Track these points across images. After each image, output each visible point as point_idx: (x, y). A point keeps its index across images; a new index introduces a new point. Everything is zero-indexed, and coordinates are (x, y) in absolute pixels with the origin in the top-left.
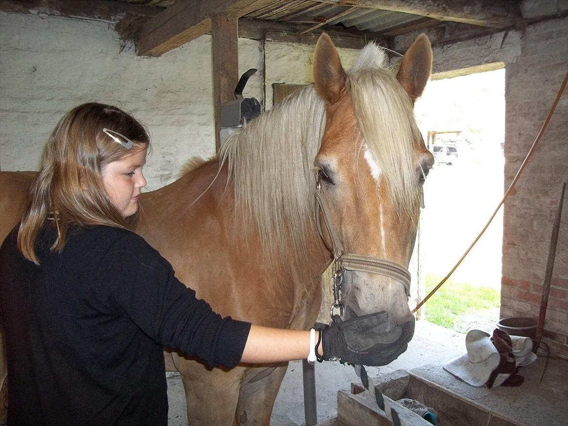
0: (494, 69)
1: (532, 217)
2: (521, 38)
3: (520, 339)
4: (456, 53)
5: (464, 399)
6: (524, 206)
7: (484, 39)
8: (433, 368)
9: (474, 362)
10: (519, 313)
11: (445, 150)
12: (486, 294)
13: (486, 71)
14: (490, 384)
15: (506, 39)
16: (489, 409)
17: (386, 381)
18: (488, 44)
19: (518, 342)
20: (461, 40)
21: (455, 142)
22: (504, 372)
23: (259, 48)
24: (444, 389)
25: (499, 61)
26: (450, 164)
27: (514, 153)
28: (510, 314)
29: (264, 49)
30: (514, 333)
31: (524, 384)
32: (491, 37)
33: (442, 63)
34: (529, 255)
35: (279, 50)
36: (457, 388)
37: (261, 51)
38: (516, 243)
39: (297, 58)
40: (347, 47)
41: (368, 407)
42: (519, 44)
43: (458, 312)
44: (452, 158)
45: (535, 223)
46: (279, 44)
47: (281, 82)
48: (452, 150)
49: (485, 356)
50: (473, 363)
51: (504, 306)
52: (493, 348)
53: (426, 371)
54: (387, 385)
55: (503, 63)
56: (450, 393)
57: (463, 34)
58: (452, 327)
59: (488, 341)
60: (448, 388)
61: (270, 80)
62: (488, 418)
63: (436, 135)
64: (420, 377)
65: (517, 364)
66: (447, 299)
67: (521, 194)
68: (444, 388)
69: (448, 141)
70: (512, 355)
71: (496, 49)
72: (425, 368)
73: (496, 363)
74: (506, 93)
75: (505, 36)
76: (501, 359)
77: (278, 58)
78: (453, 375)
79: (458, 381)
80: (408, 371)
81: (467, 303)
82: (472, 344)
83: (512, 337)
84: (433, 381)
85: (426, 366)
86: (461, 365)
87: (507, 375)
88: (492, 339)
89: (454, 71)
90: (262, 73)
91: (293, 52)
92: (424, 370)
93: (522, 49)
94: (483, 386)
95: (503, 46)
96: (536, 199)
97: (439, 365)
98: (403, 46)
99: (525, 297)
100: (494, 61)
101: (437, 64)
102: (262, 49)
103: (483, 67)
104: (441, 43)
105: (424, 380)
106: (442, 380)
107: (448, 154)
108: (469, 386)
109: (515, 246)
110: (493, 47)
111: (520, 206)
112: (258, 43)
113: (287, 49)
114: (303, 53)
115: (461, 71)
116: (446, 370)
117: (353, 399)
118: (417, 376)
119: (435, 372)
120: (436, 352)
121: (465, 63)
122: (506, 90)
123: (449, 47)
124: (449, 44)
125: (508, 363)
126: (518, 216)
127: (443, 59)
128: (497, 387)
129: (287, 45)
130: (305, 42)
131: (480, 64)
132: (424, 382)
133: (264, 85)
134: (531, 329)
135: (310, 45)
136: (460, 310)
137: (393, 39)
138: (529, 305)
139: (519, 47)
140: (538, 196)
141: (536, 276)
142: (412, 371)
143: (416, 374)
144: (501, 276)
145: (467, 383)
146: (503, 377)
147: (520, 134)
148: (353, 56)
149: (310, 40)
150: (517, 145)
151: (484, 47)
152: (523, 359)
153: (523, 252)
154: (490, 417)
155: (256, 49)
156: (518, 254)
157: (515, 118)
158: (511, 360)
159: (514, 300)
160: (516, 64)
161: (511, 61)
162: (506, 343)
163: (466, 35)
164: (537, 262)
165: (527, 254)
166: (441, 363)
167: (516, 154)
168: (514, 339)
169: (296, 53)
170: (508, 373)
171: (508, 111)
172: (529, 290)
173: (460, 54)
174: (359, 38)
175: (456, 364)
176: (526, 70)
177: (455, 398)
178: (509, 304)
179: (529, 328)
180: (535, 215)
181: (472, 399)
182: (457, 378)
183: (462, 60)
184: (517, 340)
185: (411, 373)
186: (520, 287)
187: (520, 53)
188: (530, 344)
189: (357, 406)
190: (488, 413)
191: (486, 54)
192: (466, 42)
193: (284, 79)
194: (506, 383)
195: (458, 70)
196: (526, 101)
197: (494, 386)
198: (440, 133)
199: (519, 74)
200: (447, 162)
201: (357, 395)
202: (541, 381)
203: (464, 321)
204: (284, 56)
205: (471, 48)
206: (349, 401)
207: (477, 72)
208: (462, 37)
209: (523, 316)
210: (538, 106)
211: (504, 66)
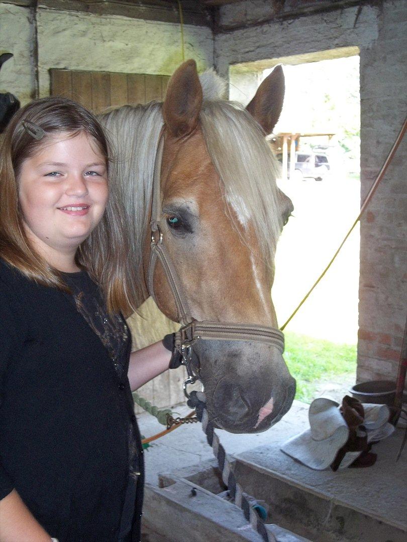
0: (348, 55)
1: (393, 251)
2: (378, 16)
3: (375, 407)
4: (299, 32)
5: (302, 486)
6: (383, 236)
7: (334, 14)
8: (268, 449)
9: (317, 439)
10: (378, 374)
11: (313, 160)
12: (349, 354)
13: (339, 57)
14: (335, 466)
15: (360, 16)
16: (332, 497)
17: (204, 470)
18: (339, 21)
19: (372, 411)
20: (304, 14)
21: (326, 149)
22: (353, 450)
23: (28, 18)
24: (278, 476)
25: (353, 45)
26: (319, 179)
27: (371, 167)
28: (367, 377)
29: (36, 20)
30: (369, 400)
31: (377, 463)
32: (342, 13)
33: (281, 46)
34: (390, 299)
35: (57, 22)
36: (295, 473)
37: (31, 23)
38: (375, 285)
39: (84, 34)
40: (155, 19)
41: (177, 502)
42: (376, 23)
43: (311, 378)
44: (322, 170)
45: (397, 259)
46: (59, 13)
47: (62, 66)
48: (321, 159)
49: (330, 430)
50: (315, 440)
51: (360, 367)
52: (341, 420)
53: (258, 454)
54: (205, 475)
55: (357, 48)
56: (285, 479)
57: (307, 7)
58: (301, 398)
59: (336, 412)
60: (283, 474)
61: (45, 64)
62: (329, 507)
63: (301, 138)
64: (249, 462)
65: (369, 439)
66: (299, 362)
67: (379, 220)
68: (278, 474)
69: (317, 147)
70: (363, 429)
71: (348, 29)
72: (257, 451)
73: (343, 438)
74: (361, 88)
75: (359, 12)
76: (350, 432)
77: (56, 32)
78: (292, 457)
79: (297, 465)
80: (235, 456)
81: (323, 366)
82: (315, 416)
83: (366, 406)
84: (266, 467)
85: (259, 448)
86: (301, 444)
87: (356, 454)
88: (341, 409)
89: (298, 56)
90: (32, 53)
91: (76, 24)
92: (256, 453)
93: (379, 31)
94: (326, 470)
95: (357, 26)
96: (398, 227)
97: (276, 446)
98: (231, 20)
99: (384, 355)
100: (346, 45)
101: (276, 47)
102: (32, 20)
103: (333, 52)
104: (280, 18)
105: (255, 466)
106: (277, 464)
107: (317, 166)
108: (310, 471)
109: (372, 289)
110: (345, 27)
111: (379, 237)
112: (26, 12)
113: (70, 20)
114: (92, 26)
115: (307, 56)
116: (284, 452)
117: (158, 494)
118: (245, 460)
119: (269, 455)
120: (277, 431)
121: (311, 47)
122: (361, 83)
123: (289, 24)
124: (290, 20)
125: (358, 438)
126: (376, 250)
127: (284, 40)
128: (345, 469)
129: (69, 15)
130: (94, 12)
131: (328, 48)
132: (254, 468)
133: (37, 72)
134: (389, 395)
135: (101, 15)
136: (314, 376)
137: (218, 9)
138: (390, 364)
139: (376, 27)
140: (400, 224)
141: (397, 327)
142: (240, 455)
143: (245, 458)
144: (358, 328)
145: (308, 467)
146: (352, 456)
147: (378, 142)
148: (164, 31)
149: (103, 9)
150: (375, 157)
151: (334, 25)
152: (377, 432)
153: (382, 297)
154: (331, 506)
155: (24, 20)
156: (377, 300)
157: (371, 121)
158: (362, 434)
159: (372, 358)
160: (373, 49)
161: (366, 45)
162: (357, 413)
163: (311, 9)
164: (399, 309)
165: (387, 298)
166: (279, 444)
167: (373, 168)
168: (368, 408)
169: (81, 27)
170: (359, 451)
171: (363, 112)
172: (390, 345)
173: (303, 33)
174: (171, 7)
175: (296, 443)
176: (385, 59)
177: (290, 486)
178: (367, 364)
179: (387, 393)
180: (397, 248)
181: (312, 486)
182: (296, 461)
183: (306, 42)
184: (372, 409)
185: (239, 458)
186: (380, 342)
187: (376, 35)
188: (387, 414)
189: (163, 503)
190: (330, 501)
191: (336, 34)
192: (310, 17)
193: (65, 62)
194: (356, 464)
195: (302, 55)
196: (385, 99)
197: (341, 467)
198: (305, 136)
199: (376, 64)
200: (316, 177)
201: (165, 489)
202: (398, 459)
203: (318, 389)
204: (64, 30)
205: (317, 27)
206: (153, 497)
207: (327, 59)
208: (306, 10)
209: (383, 379)
210: (398, 106)
211: (359, 52)
